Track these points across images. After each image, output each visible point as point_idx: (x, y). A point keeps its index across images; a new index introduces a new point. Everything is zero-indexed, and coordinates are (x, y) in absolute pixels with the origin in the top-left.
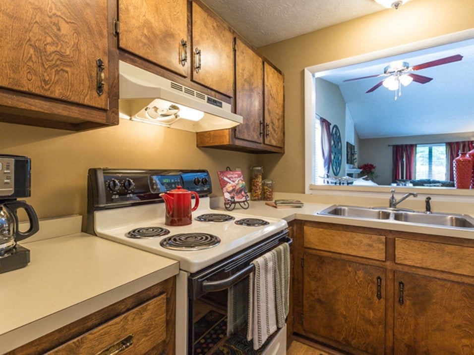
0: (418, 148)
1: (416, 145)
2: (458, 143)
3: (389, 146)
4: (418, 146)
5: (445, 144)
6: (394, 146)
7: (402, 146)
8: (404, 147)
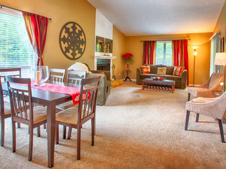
0: (157, 43)
1: (156, 41)
2: (178, 41)
3: (141, 41)
4: (157, 42)
5: (171, 41)
6: (144, 41)
7: (148, 41)
8: (149, 42)
